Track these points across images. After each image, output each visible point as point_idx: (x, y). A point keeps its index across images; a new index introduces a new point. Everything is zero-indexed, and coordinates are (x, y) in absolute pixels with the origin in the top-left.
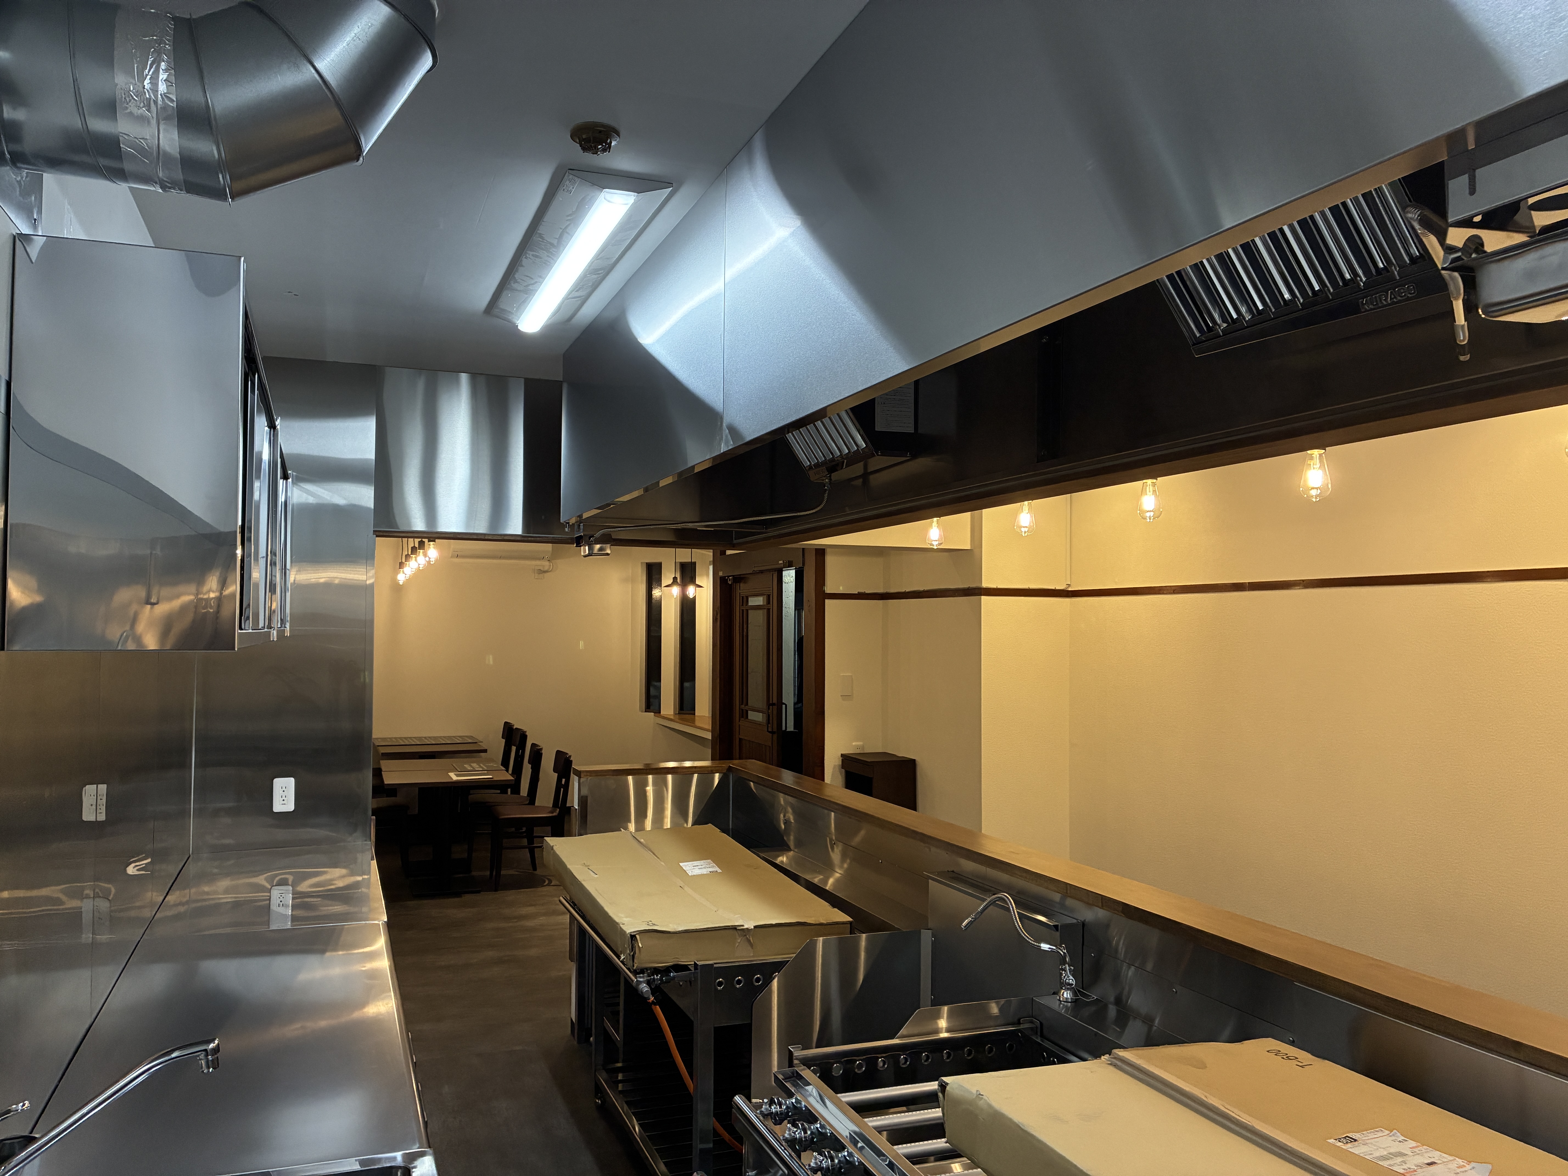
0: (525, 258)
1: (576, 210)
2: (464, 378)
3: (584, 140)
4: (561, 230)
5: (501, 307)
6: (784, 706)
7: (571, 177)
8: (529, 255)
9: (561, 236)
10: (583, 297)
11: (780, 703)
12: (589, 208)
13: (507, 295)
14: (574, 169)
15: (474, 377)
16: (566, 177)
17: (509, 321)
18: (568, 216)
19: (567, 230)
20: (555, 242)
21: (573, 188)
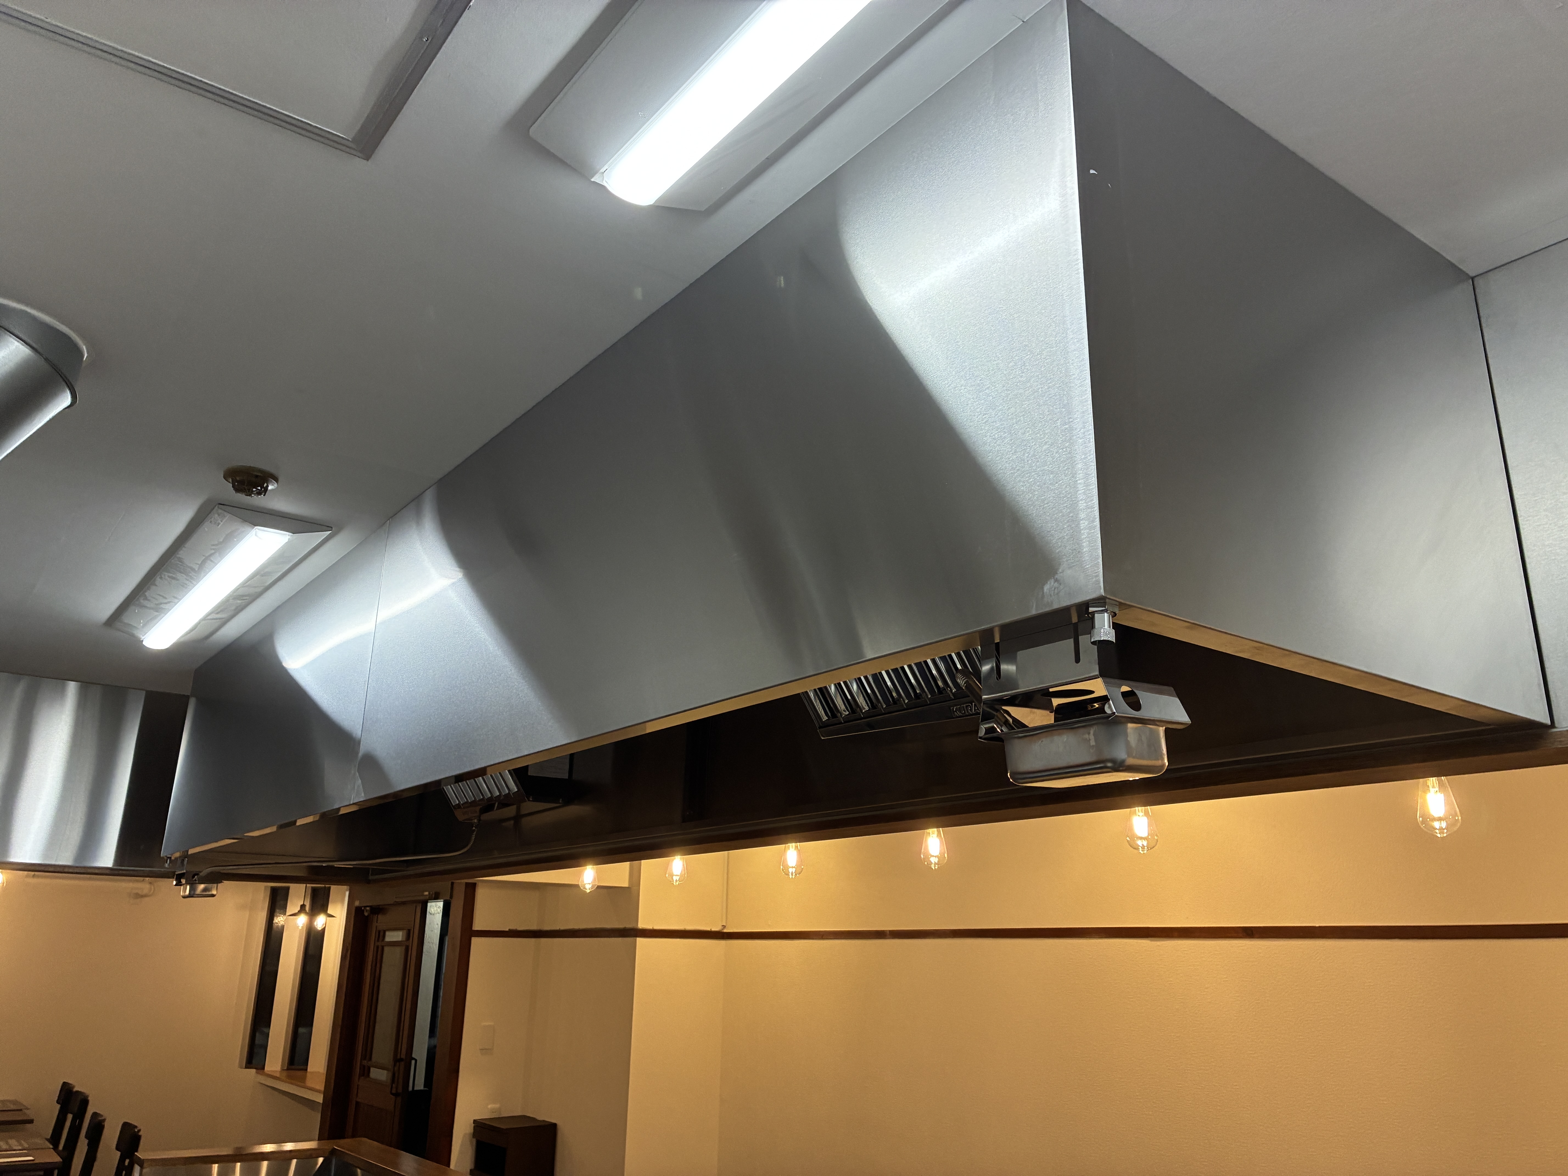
0: (160, 578)
1: (223, 541)
2: (72, 687)
3: (237, 481)
4: (204, 557)
5: (126, 621)
6: (413, 1062)
7: (220, 511)
8: (165, 576)
9: (204, 562)
10: (224, 620)
11: (409, 1057)
12: (239, 541)
13: (133, 609)
14: (225, 503)
15: (85, 685)
16: (214, 510)
17: (133, 635)
18: (213, 545)
19: (212, 559)
20: (196, 567)
21: (221, 521)
